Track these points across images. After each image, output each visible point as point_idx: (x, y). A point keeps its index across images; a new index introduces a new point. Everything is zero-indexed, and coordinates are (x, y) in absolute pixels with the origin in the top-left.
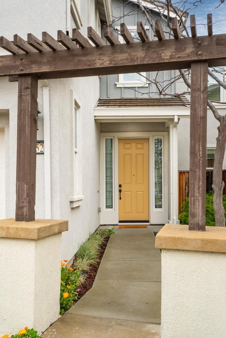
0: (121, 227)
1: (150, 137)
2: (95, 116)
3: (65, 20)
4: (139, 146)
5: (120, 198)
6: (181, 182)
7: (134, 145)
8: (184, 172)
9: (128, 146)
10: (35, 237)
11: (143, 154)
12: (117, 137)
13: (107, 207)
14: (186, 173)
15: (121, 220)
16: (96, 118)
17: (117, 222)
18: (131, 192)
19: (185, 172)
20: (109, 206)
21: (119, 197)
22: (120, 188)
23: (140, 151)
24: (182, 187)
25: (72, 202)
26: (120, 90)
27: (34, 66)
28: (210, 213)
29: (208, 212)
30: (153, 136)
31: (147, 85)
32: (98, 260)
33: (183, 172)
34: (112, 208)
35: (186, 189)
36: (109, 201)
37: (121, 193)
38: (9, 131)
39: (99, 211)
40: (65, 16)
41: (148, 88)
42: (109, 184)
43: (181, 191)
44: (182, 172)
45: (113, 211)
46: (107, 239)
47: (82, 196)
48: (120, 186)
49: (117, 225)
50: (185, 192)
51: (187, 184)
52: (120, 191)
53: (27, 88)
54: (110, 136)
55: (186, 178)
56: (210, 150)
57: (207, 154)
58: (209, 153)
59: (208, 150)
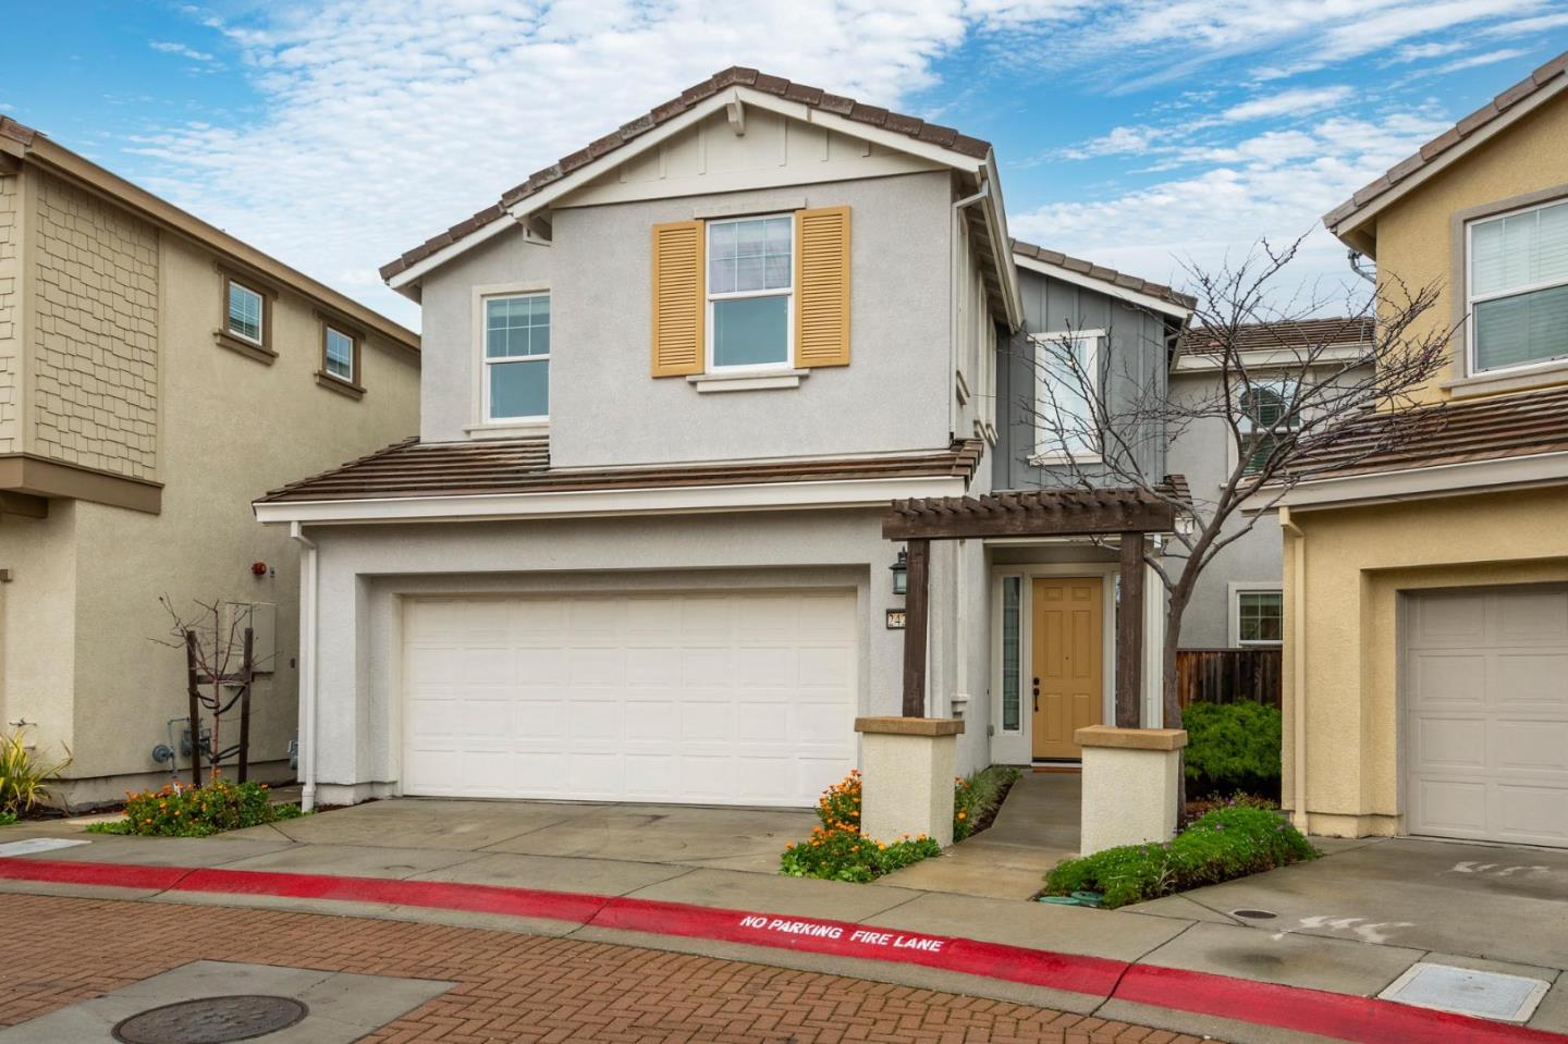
0: (1036, 770)
1: (1106, 574)
3: (947, 415)
4: (1081, 593)
5: (1036, 709)
7: (1067, 592)
9: (1054, 593)
10: (934, 733)
11: (1089, 611)
12: (1030, 574)
13: (1007, 727)
14: (1191, 654)
15: (1037, 756)
17: (1027, 760)
18: (1060, 694)
19: (1189, 652)
20: (1012, 725)
21: (1034, 706)
22: (1035, 687)
23: (1085, 605)
25: (954, 703)
26: (1037, 471)
27: (929, 529)
28: (1228, 740)
30: (1112, 572)
31: (1098, 460)
32: (995, 805)
33: (1185, 653)
34: (1017, 729)
35: (1189, 688)
36: (1011, 713)
37: (1038, 696)
38: (868, 598)
39: (990, 732)
40: (948, 409)
41: (1102, 466)
42: (1012, 676)
44: (1181, 652)
45: (1020, 735)
46: (1008, 786)
47: (966, 695)
48: (1036, 681)
49: (1030, 766)
50: (1188, 697)
52: (1036, 692)
53: (919, 554)
54: (1012, 571)
55: (1190, 666)
56: (1267, 596)
57: (1262, 607)
58: (1265, 603)
59: (1263, 596)
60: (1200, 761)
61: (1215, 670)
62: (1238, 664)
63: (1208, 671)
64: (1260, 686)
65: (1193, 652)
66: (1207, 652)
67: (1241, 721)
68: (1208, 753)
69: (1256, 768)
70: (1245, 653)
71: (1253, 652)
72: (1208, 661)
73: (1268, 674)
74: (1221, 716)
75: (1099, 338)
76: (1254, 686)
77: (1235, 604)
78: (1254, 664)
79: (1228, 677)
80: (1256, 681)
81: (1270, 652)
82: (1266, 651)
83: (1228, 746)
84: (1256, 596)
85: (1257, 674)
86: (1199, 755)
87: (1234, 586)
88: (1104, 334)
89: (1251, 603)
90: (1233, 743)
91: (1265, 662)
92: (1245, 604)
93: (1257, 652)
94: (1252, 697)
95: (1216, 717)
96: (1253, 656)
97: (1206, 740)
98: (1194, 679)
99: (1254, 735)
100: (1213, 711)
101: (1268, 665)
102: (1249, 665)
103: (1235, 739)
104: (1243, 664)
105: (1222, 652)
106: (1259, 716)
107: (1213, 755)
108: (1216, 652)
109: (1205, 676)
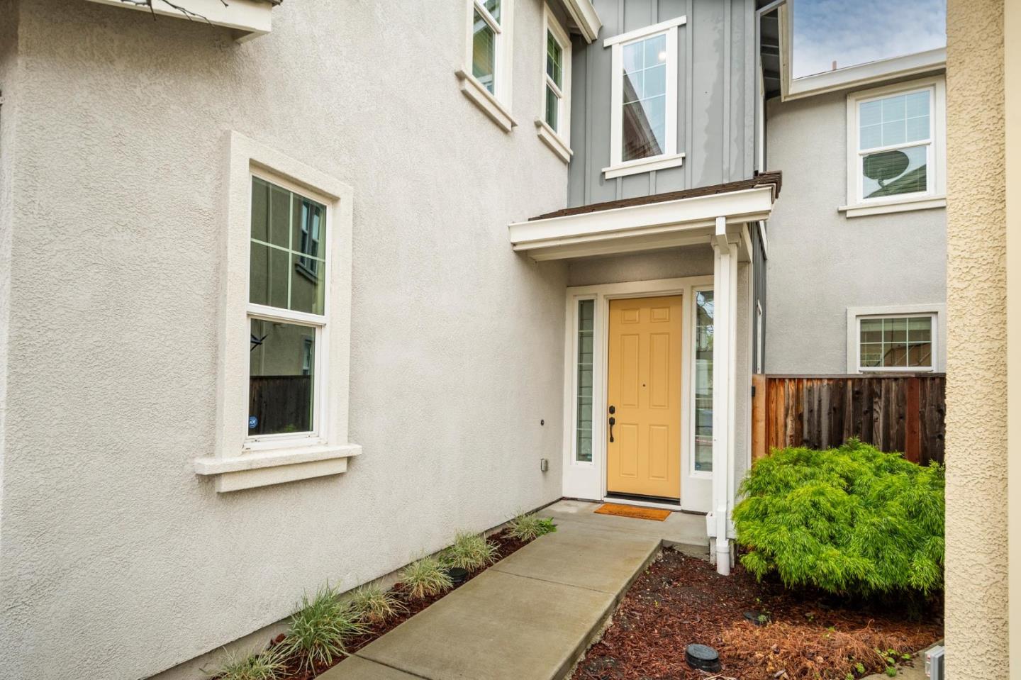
0: (610, 506)
1: (683, 290)
2: (514, 245)
4: (659, 314)
5: (612, 440)
6: (773, 405)
7: (646, 313)
8: (782, 380)
9: (631, 315)
11: (668, 334)
12: (604, 296)
13: (580, 457)
14: (787, 381)
16: (518, 248)
17: (599, 495)
18: (637, 425)
19: (784, 379)
20: (584, 456)
21: (609, 437)
22: (610, 416)
23: (663, 327)
24: (776, 418)
26: (612, 184)
28: (822, 514)
29: (818, 509)
30: (693, 287)
31: (679, 163)
33: (780, 379)
34: (590, 460)
35: (786, 426)
36: (584, 443)
37: (614, 426)
39: (544, 469)
41: (682, 170)
42: (587, 404)
43: (773, 429)
44: (775, 379)
45: (593, 467)
48: (612, 410)
49: (601, 502)
50: (785, 433)
51: (790, 412)
52: (612, 422)
54: (587, 293)
55: (787, 395)
56: (893, 321)
57: (885, 332)
58: (889, 328)
59: (886, 321)
60: (770, 548)
61: (820, 401)
62: (850, 394)
63: (810, 403)
64: (880, 424)
65: (790, 380)
66: (808, 379)
67: (847, 479)
68: (783, 535)
69: (868, 572)
70: (861, 380)
71: (871, 379)
72: (810, 391)
73: (893, 407)
74: (817, 470)
75: (680, 27)
76: (871, 422)
77: (855, 330)
78: (873, 395)
79: (837, 411)
80: (875, 415)
81: (896, 379)
82: (889, 378)
83: (821, 525)
84: (880, 321)
85: (876, 407)
86: (771, 537)
87: (853, 311)
88: (684, 22)
89: (873, 328)
90: (831, 519)
91: (888, 391)
92: (866, 330)
93: (878, 379)
94: (869, 440)
95: (807, 470)
96: (870, 384)
97: (786, 510)
98: (792, 412)
99: (867, 506)
100: (808, 461)
101: (893, 395)
102: (865, 394)
103: (836, 512)
104: (857, 395)
105: (829, 379)
106: (878, 471)
107: (793, 541)
108: (821, 379)
109: (806, 406)
